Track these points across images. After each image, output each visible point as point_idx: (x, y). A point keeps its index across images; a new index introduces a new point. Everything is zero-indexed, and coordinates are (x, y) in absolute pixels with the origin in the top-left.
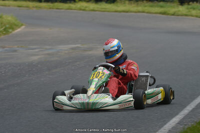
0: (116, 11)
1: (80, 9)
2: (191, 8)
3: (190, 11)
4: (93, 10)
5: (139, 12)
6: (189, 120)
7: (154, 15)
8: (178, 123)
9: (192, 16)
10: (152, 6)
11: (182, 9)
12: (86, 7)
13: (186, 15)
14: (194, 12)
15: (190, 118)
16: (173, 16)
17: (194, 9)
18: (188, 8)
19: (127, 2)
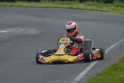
0: (40, 7)
1: (19, 6)
2: (87, 5)
3: (86, 7)
4: (27, 7)
5: (55, 7)
6: (92, 73)
7: (64, 9)
8: (85, 75)
9: (88, 9)
10: (62, 4)
11: (82, 5)
12: (22, 5)
13: (84, 9)
14: (89, 7)
15: (92, 72)
16: (76, 10)
17: (89, 5)
18: (85, 5)
19: (47, 1)
